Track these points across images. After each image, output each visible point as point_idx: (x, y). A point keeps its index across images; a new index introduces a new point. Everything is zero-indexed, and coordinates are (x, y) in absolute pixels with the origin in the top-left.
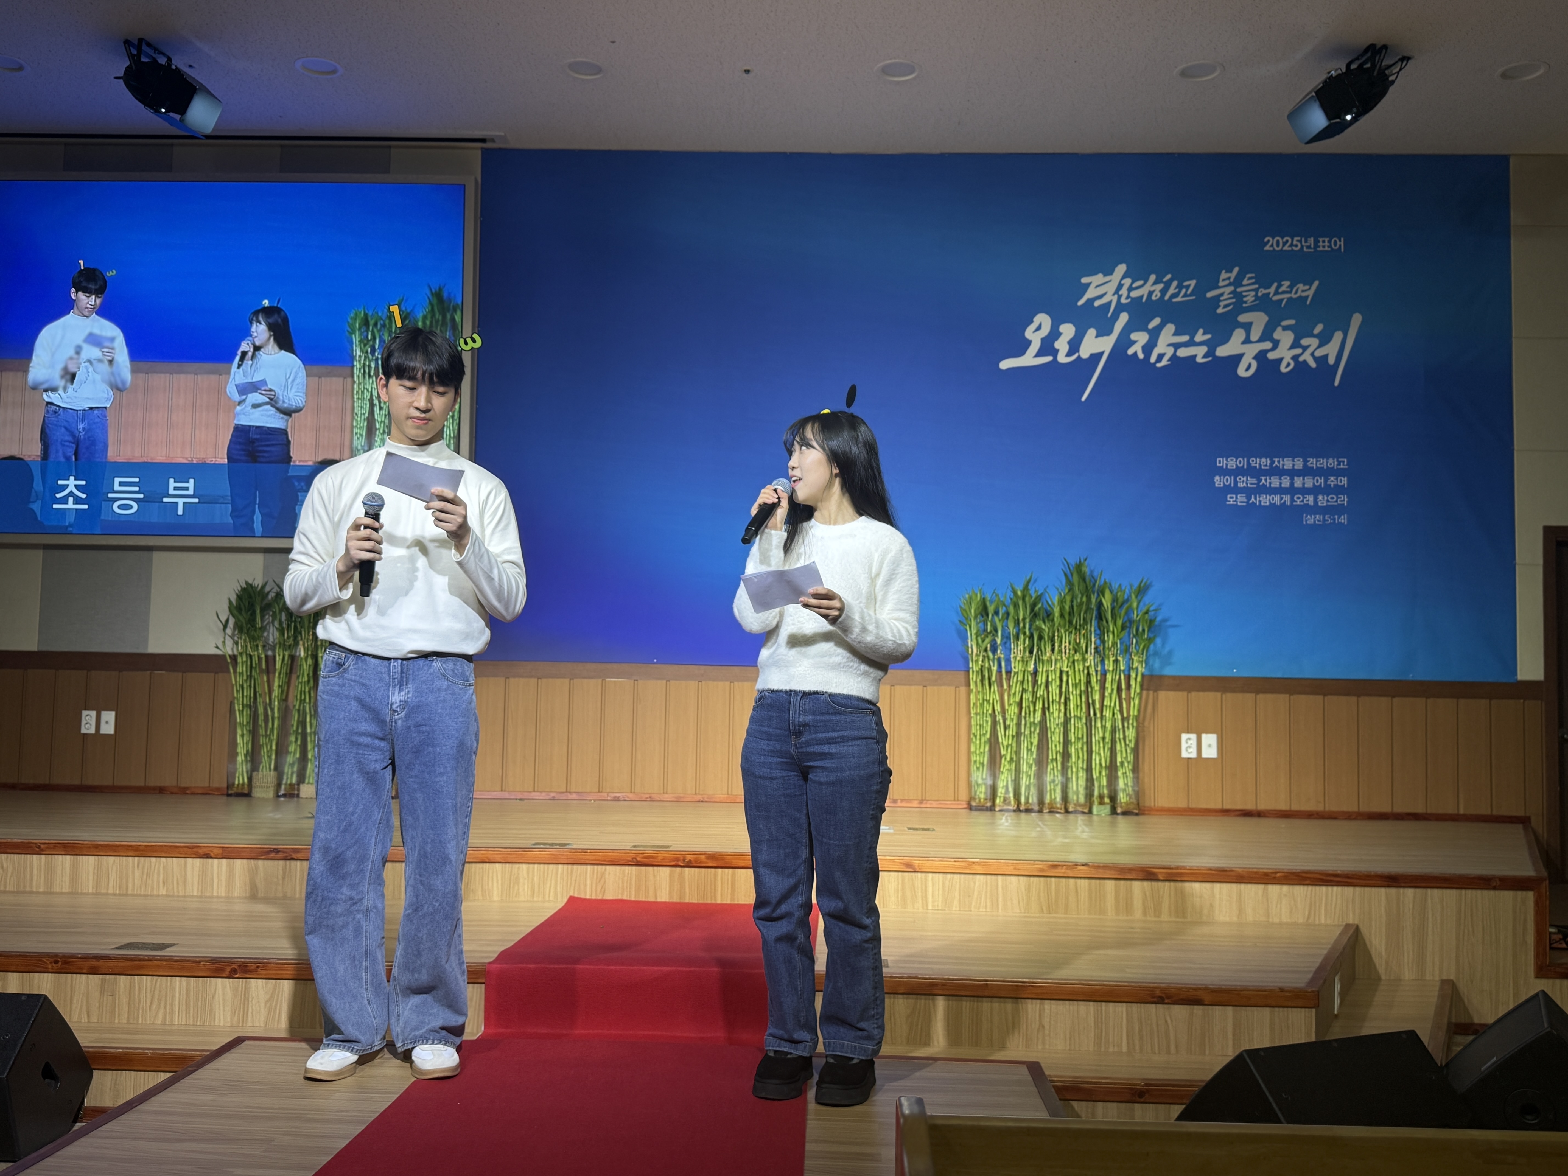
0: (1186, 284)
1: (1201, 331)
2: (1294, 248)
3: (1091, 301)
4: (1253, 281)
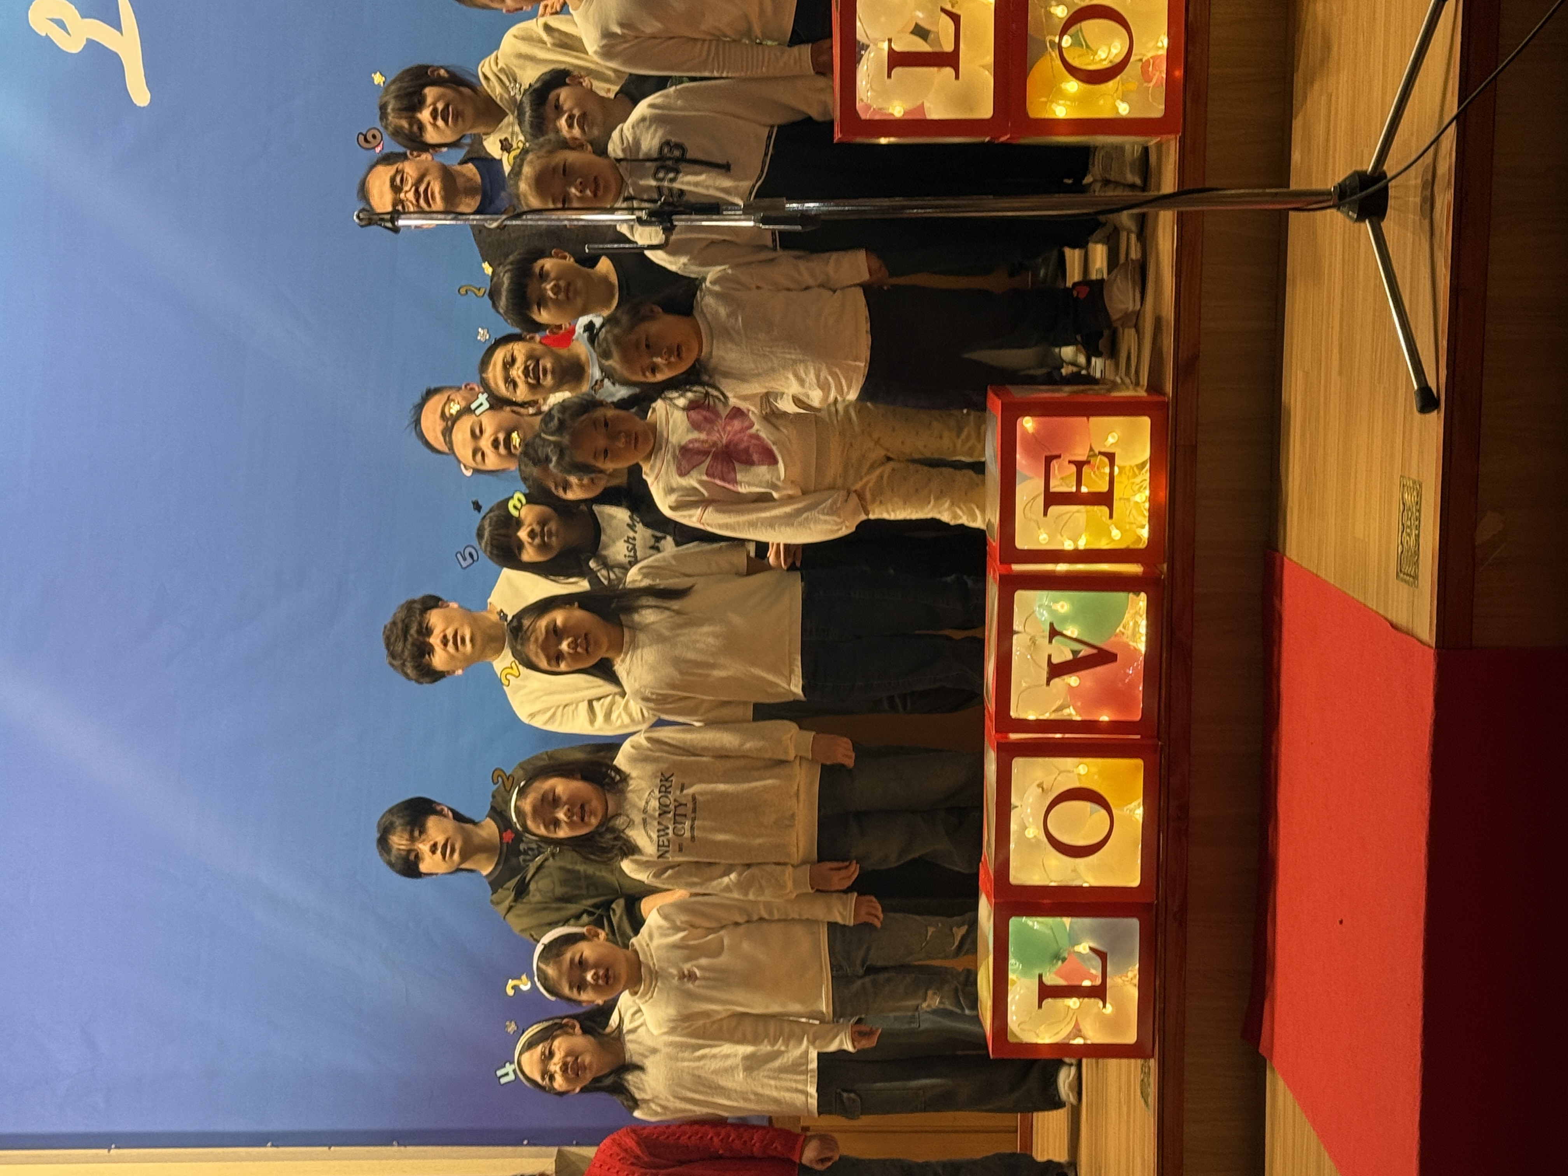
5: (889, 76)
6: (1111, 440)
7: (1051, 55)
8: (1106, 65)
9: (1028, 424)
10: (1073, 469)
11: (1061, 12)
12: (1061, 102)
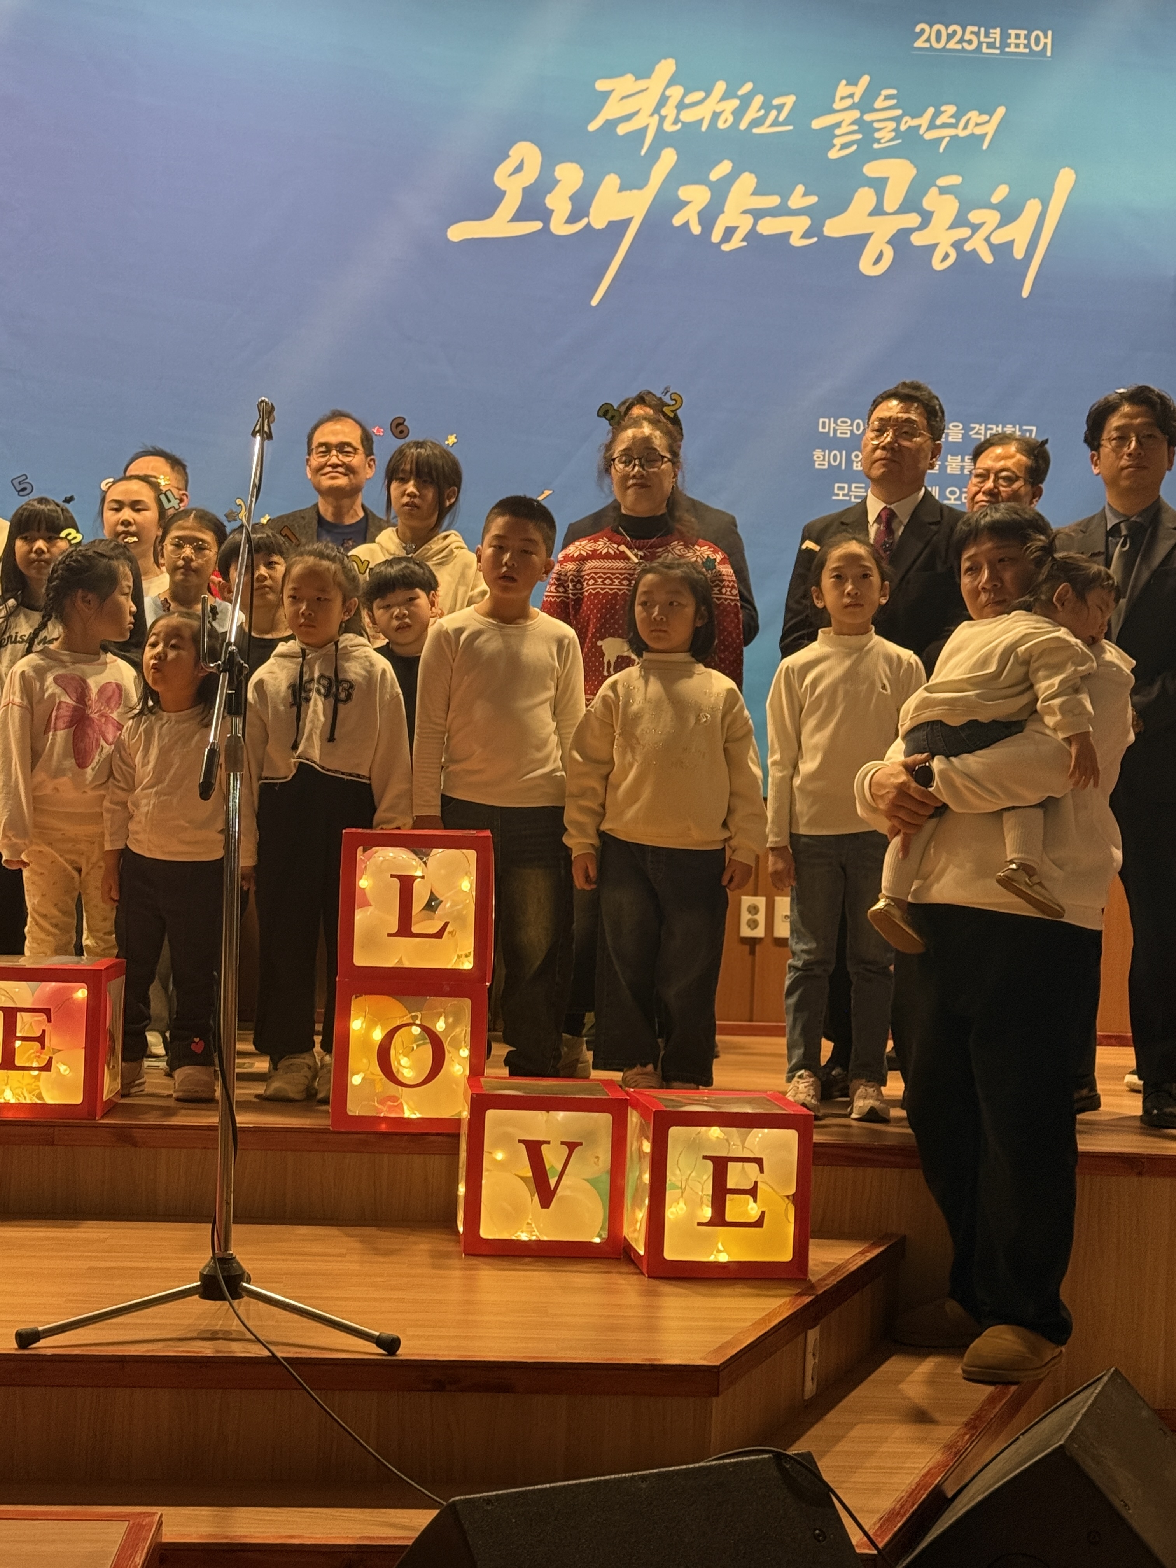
0: (776, 102)
1: (800, 189)
2: (965, 45)
3: (611, 124)
4: (894, 102)
5: (392, 876)
6: (63, 1068)
7: (403, 1017)
8: (394, 1064)
9: (81, 994)
10: (38, 1034)
11: (440, 1026)
12: (364, 1025)
